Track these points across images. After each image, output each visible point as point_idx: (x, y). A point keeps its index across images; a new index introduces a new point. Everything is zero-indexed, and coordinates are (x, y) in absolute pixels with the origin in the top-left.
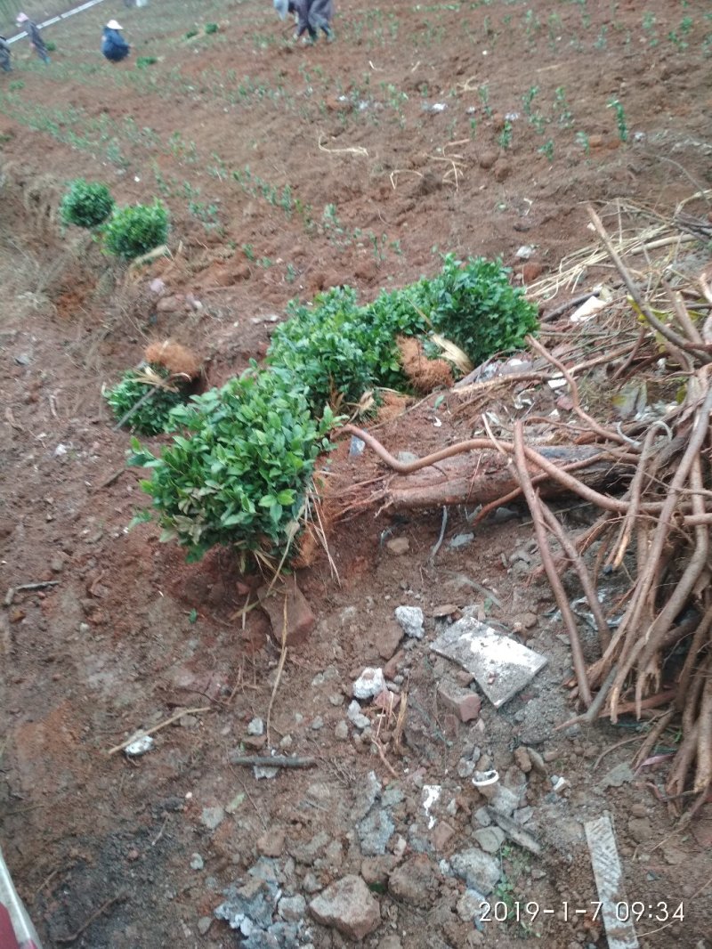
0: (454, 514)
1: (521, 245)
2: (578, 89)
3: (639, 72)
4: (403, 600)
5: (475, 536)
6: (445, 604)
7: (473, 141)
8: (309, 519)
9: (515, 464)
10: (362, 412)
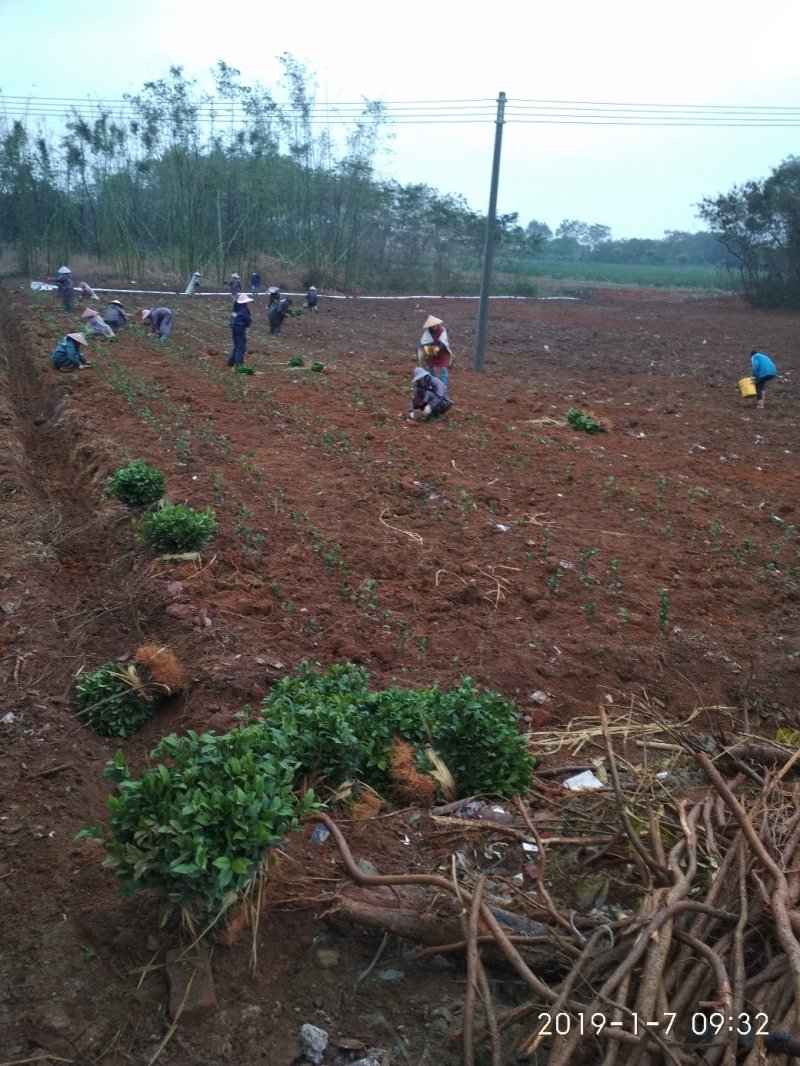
0: (393, 946)
1: (539, 689)
2: (635, 564)
3: (695, 571)
4: (312, 1018)
5: (406, 976)
6: (353, 1037)
7: (523, 572)
8: (249, 895)
9: (468, 915)
10: (335, 801)
